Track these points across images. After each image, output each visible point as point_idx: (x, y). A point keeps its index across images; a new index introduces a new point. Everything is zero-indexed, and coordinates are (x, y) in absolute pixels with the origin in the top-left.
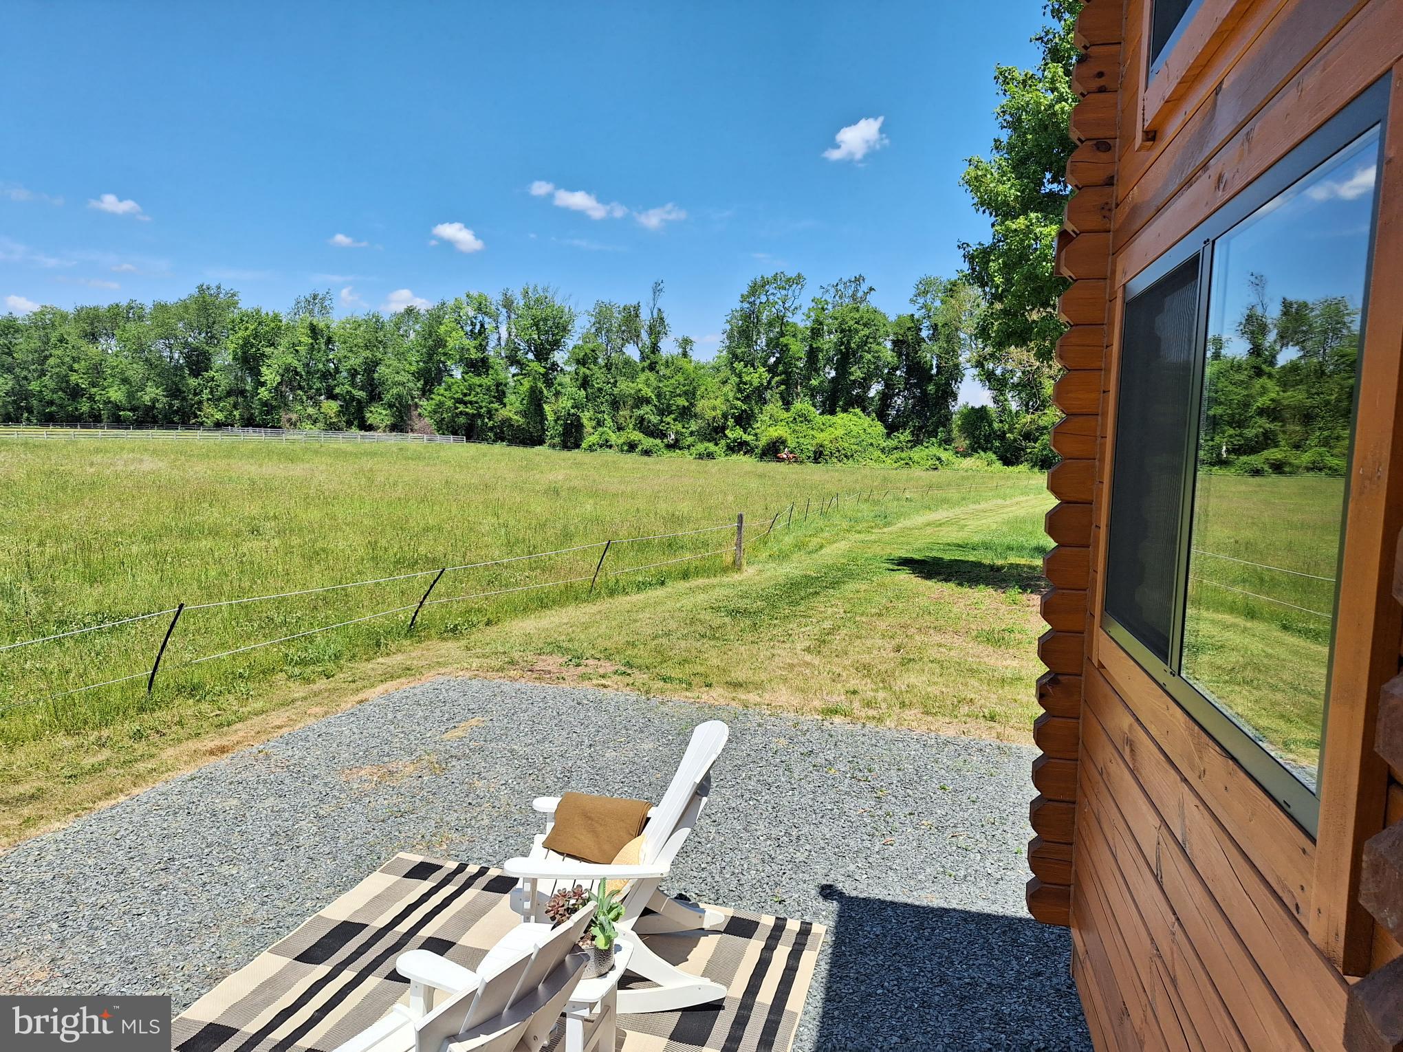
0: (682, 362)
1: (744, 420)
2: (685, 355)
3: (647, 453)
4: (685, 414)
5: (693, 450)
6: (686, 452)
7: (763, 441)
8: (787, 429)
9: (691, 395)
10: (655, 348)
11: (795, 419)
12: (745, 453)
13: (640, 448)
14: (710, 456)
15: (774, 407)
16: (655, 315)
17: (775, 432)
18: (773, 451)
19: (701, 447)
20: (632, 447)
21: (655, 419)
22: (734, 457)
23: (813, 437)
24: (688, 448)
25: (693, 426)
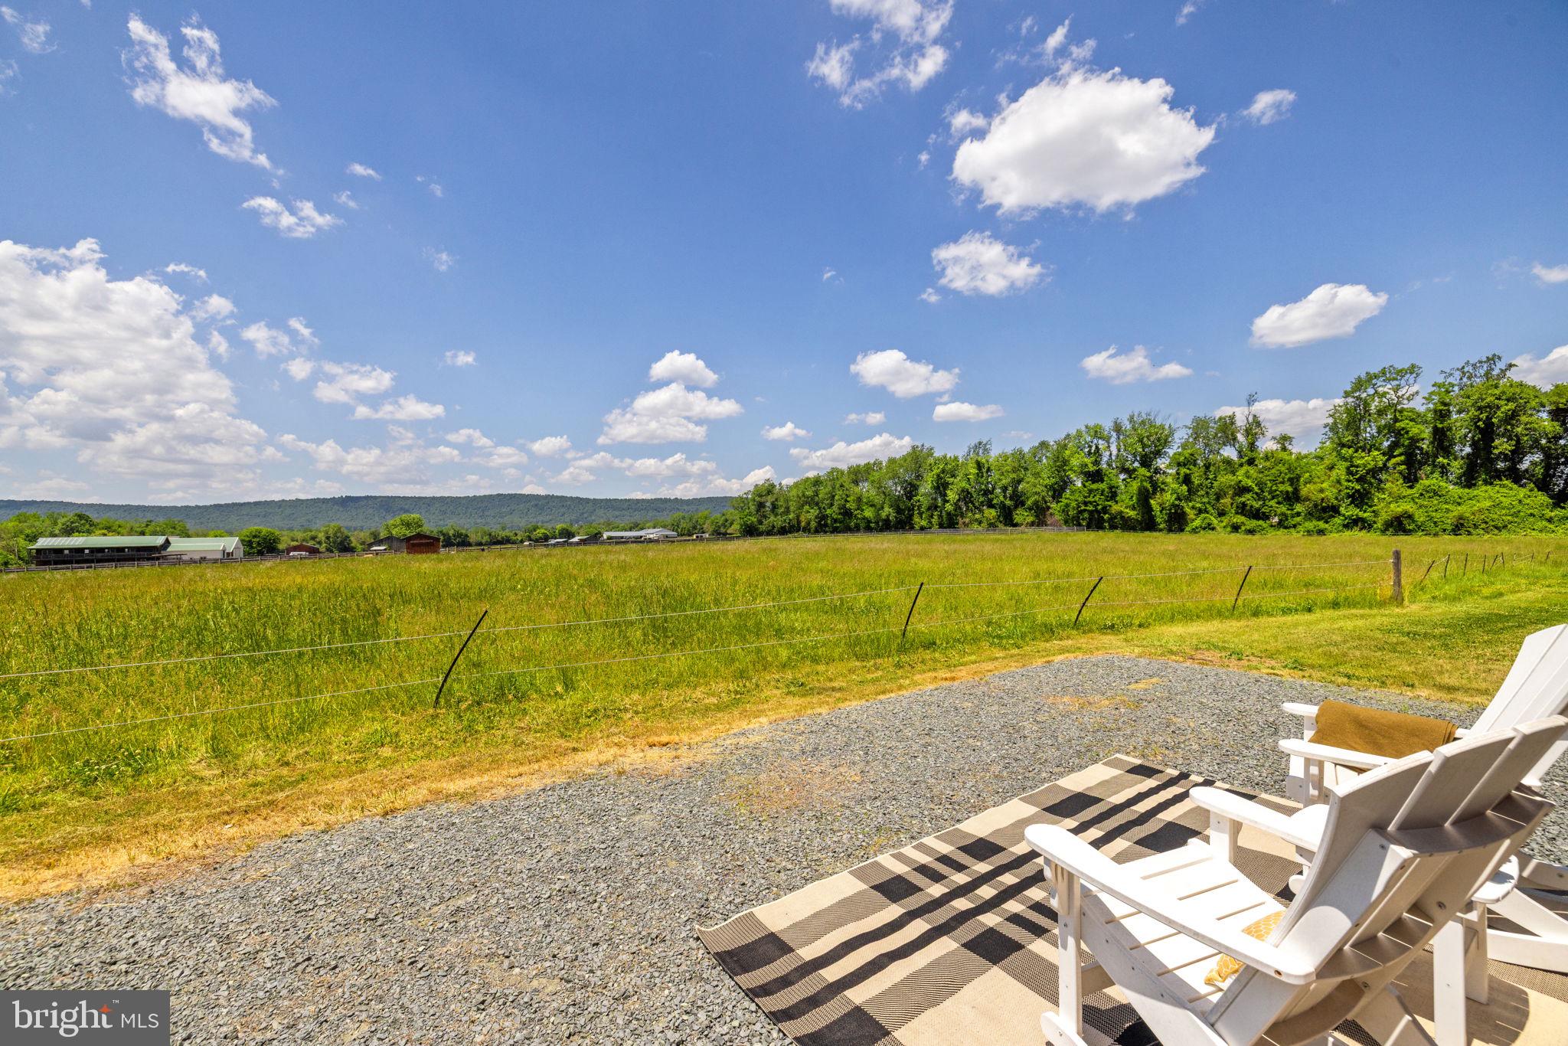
0: (1284, 455)
1: (1360, 499)
2: (1284, 449)
3: (1251, 532)
4: (1293, 498)
5: (1300, 528)
6: (1292, 530)
7: (1384, 516)
8: (1412, 504)
9: (1294, 481)
10: (1252, 446)
11: (1422, 495)
12: (1361, 529)
13: (1243, 528)
14: (1321, 532)
15: (1393, 484)
16: (1251, 419)
17: (1398, 508)
18: (1399, 525)
19: (1310, 525)
20: (1236, 528)
21: (1257, 505)
22: (1348, 533)
23: (1448, 511)
24: (1295, 526)
25: (1299, 508)
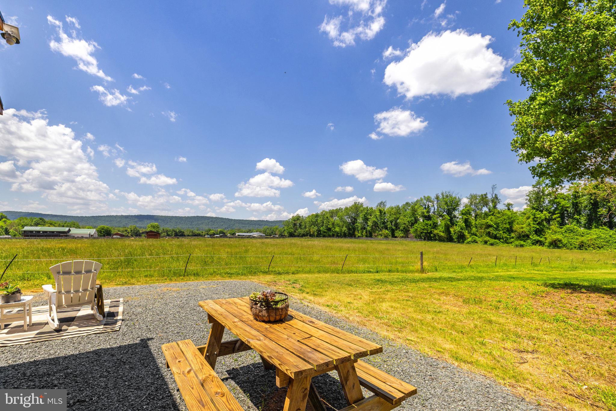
0: (509, 213)
1: (539, 232)
2: (509, 209)
3: (492, 244)
4: (510, 230)
5: (513, 244)
6: (510, 244)
7: (549, 240)
8: (561, 235)
9: (511, 223)
10: (495, 207)
11: (566, 231)
12: (540, 245)
13: (489, 243)
14: (522, 246)
15: (554, 226)
16: (494, 196)
17: (555, 237)
18: (555, 244)
19: (517, 243)
20: (486, 242)
21: (495, 233)
22: (534, 247)
23: (577, 239)
24: (511, 243)
25: (513, 235)
